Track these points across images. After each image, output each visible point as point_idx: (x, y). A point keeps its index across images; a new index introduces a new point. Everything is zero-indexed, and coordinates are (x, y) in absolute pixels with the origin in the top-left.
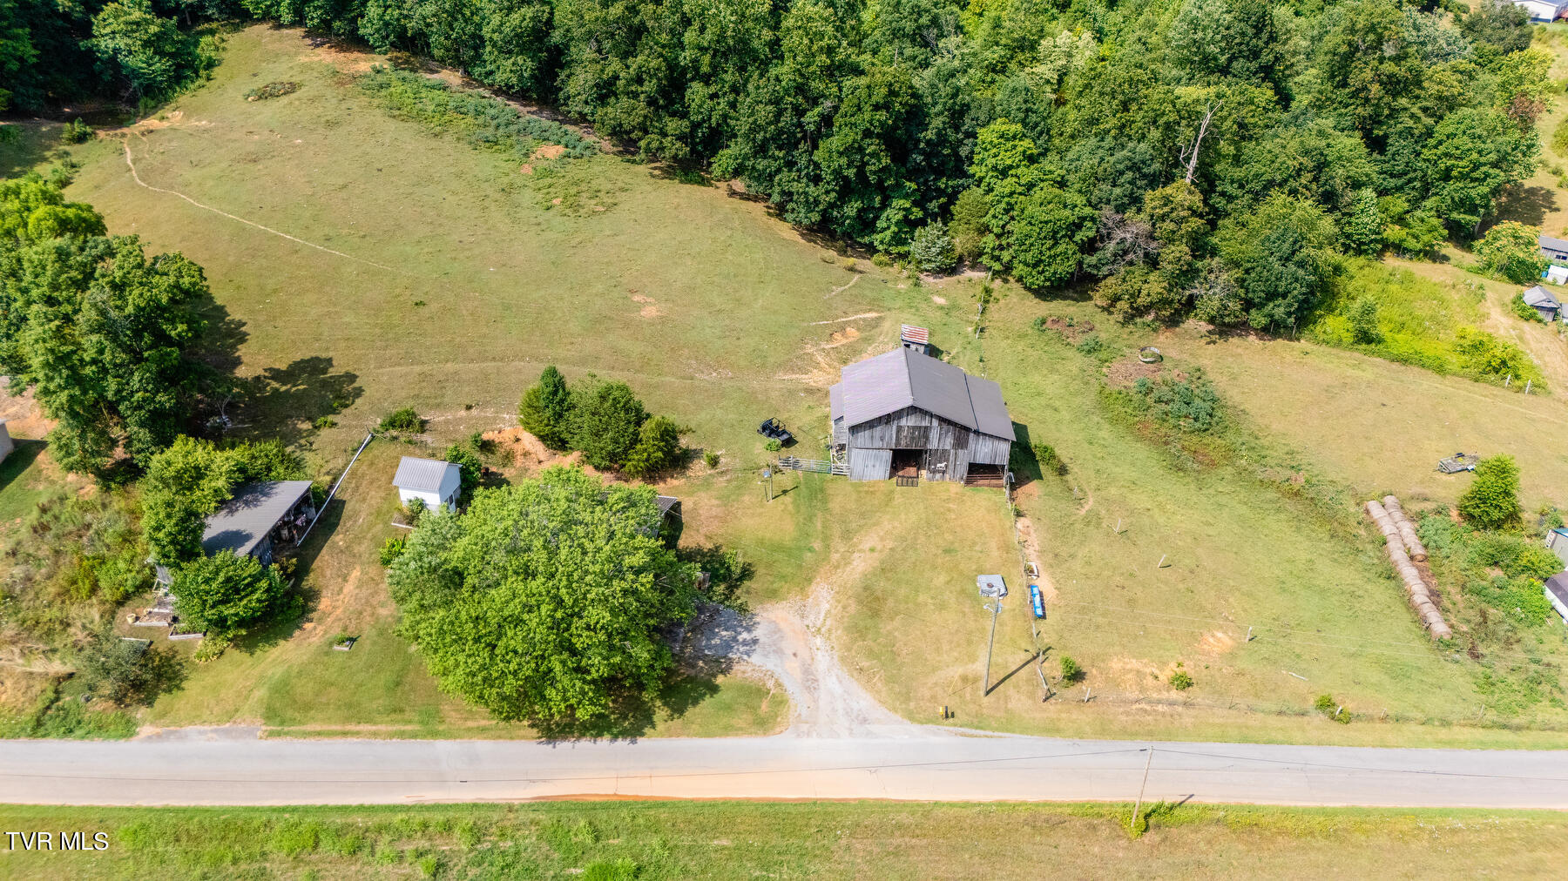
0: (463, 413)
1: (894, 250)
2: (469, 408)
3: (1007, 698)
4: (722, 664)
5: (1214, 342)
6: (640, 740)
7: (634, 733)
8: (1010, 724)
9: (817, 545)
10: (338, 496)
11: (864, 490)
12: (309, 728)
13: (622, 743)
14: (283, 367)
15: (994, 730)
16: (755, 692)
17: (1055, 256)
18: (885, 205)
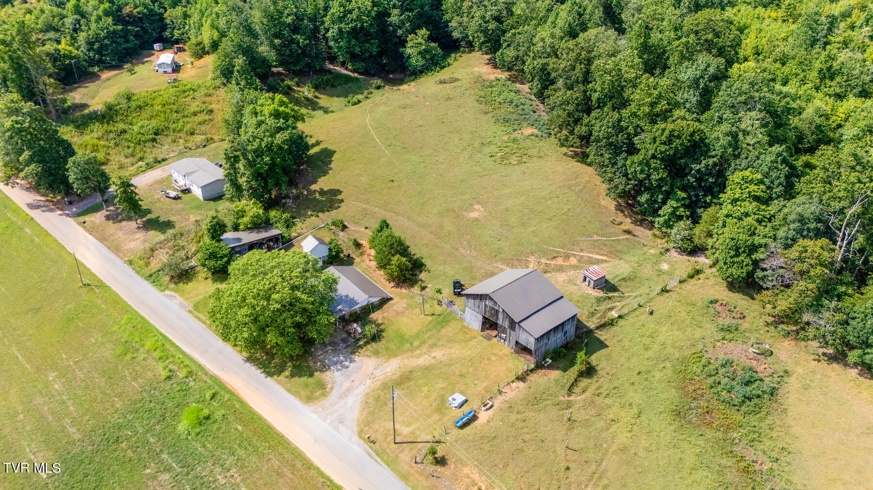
0: (363, 229)
1: (664, 230)
2: (366, 228)
3: (402, 451)
4: (325, 368)
5: (819, 361)
6: (269, 378)
7: (270, 374)
8: (391, 463)
9: (416, 343)
10: (294, 243)
11: (465, 330)
12: (200, 315)
13: (263, 375)
14: (325, 189)
15: (383, 460)
16: (322, 386)
17: (734, 263)
18: (664, 202)
